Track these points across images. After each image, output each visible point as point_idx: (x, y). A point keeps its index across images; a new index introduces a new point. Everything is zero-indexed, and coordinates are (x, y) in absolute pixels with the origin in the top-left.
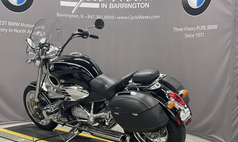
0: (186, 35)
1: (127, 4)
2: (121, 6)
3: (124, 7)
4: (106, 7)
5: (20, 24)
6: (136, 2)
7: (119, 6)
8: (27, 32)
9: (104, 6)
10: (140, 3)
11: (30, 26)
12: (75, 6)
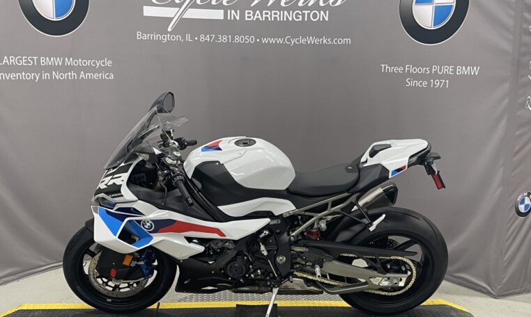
0: (408, 80)
1: (282, 12)
2: (268, 16)
3: (277, 18)
4: (238, 18)
5: (64, 61)
6: (301, 9)
7: (264, 16)
8: (78, 76)
9: (234, 15)
10: (309, 12)
11: (85, 63)
12: (173, 16)
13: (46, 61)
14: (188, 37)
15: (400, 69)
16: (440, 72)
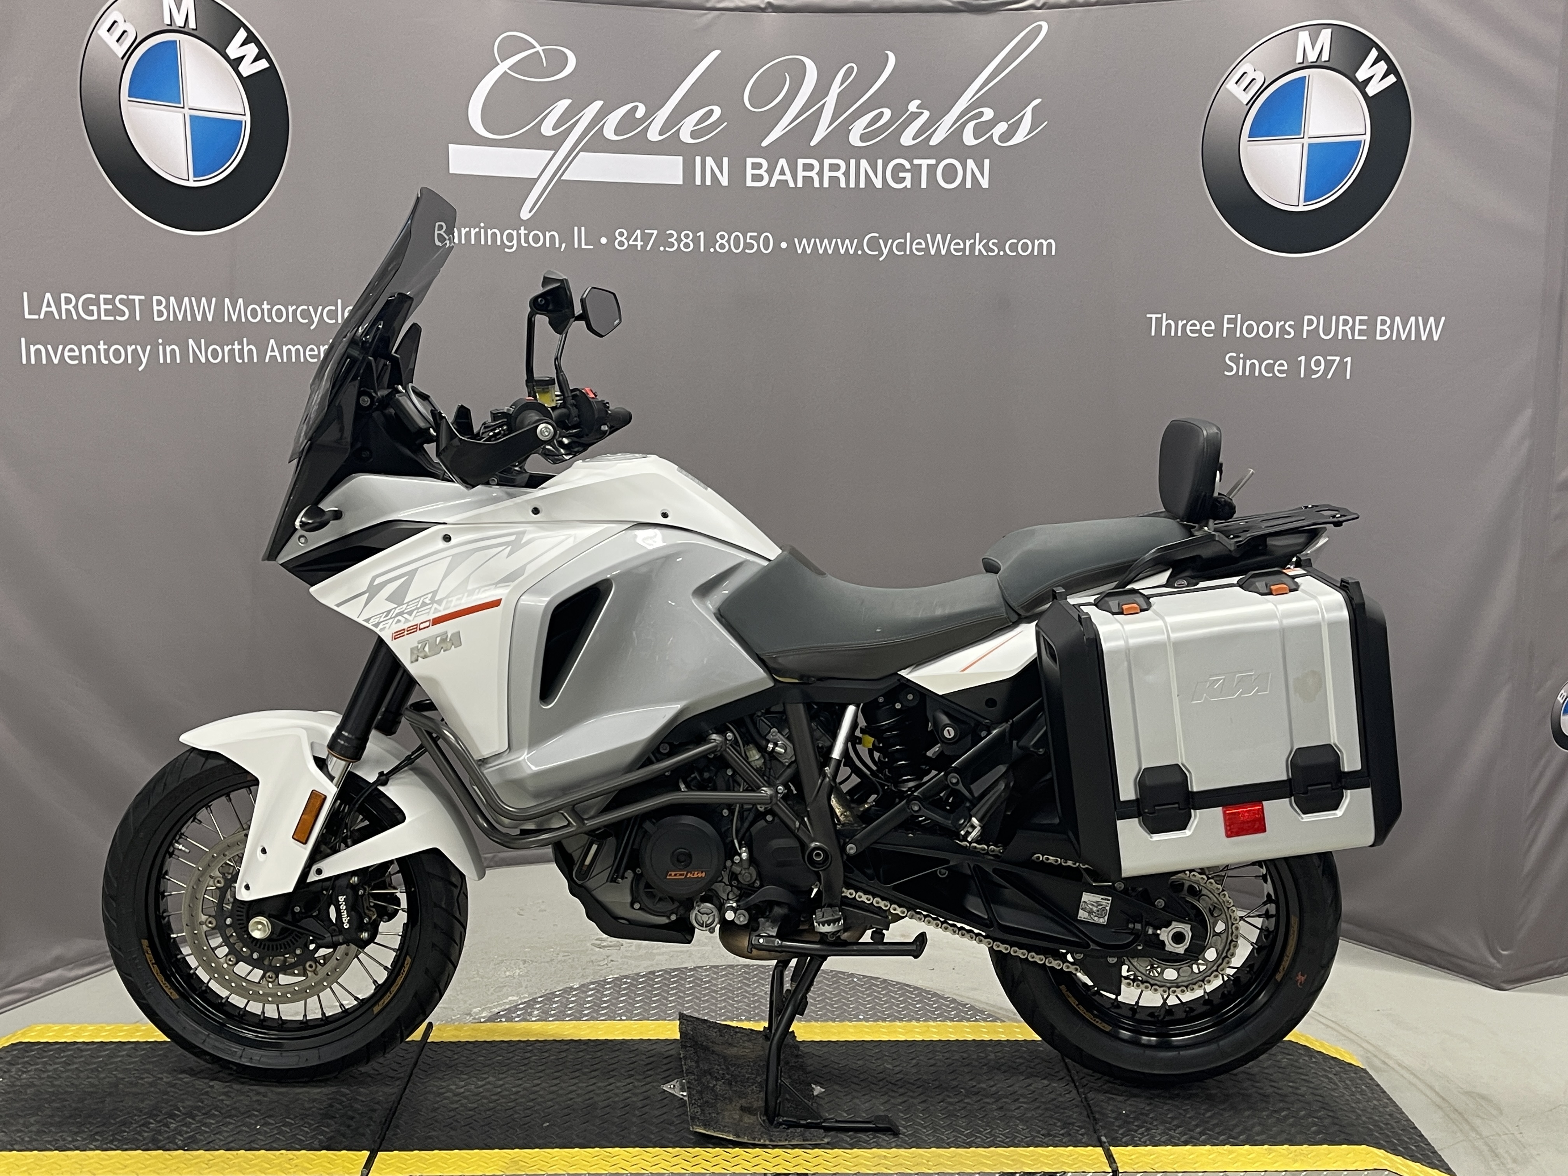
0: (1231, 359)
1: (853, 162)
2: (813, 174)
3: (837, 179)
4: (724, 181)
5: (220, 306)
6: (910, 153)
7: (801, 174)
8: (262, 353)
10: (933, 162)
12: (536, 177)
13: (167, 307)
14: (580, 237)
15: (1206, 328)
16: (1327, 333)
